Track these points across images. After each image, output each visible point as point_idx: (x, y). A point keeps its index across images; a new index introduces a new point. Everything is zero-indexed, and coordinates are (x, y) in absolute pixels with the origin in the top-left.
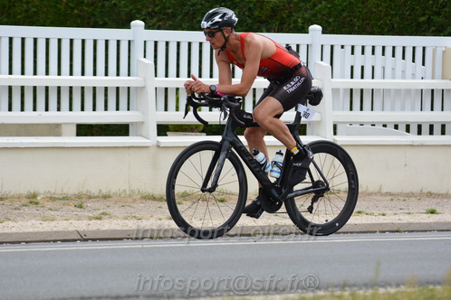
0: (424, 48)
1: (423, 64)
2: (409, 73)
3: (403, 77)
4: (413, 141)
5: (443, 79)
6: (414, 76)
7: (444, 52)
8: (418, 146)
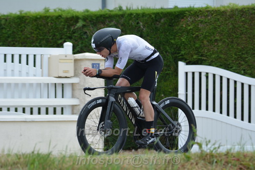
0: (35, 55)
1: (35, 66)
2: (24, 72)
3: (20, 75)
4: (26, 119)
5: (49, 76)
6: (28, 74)
7: (49, 58)
8: (30, 122)
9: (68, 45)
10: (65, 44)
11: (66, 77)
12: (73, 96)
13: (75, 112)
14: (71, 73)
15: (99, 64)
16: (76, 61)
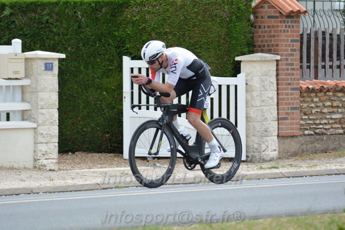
9: (17, 43)
10: (14, 41)
11: (16, 79)
12: (23, 100)
13: (26, 117)
14: (22, 75)
15: (52, 64)
16: (27, 59)
